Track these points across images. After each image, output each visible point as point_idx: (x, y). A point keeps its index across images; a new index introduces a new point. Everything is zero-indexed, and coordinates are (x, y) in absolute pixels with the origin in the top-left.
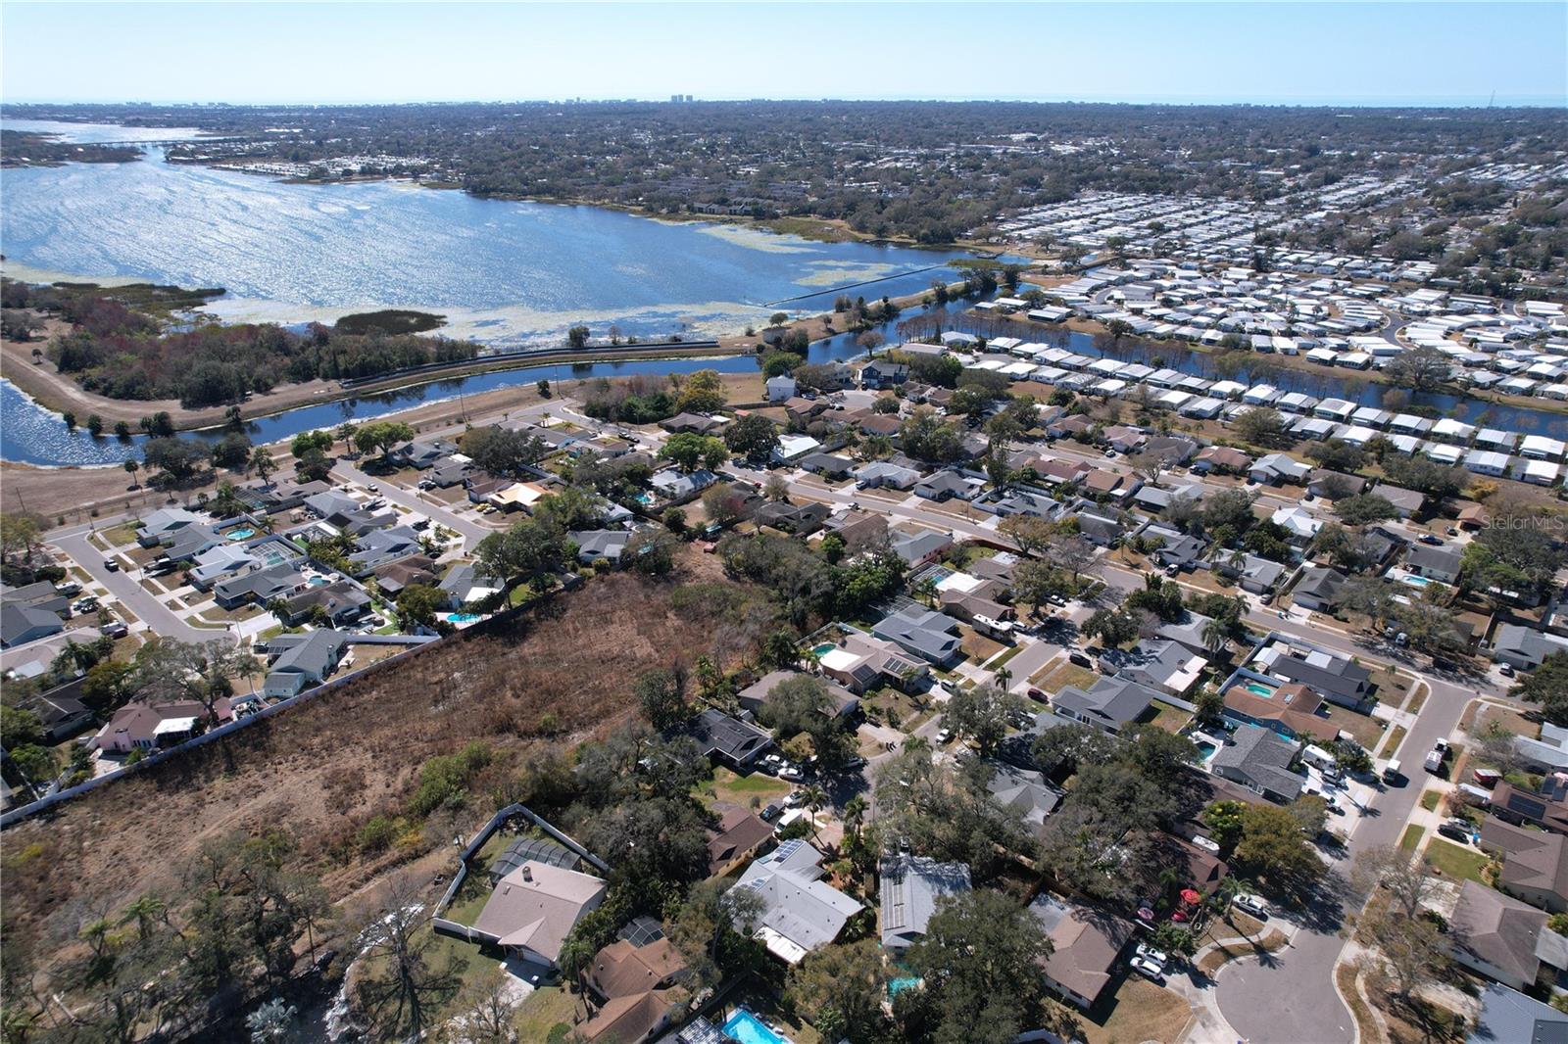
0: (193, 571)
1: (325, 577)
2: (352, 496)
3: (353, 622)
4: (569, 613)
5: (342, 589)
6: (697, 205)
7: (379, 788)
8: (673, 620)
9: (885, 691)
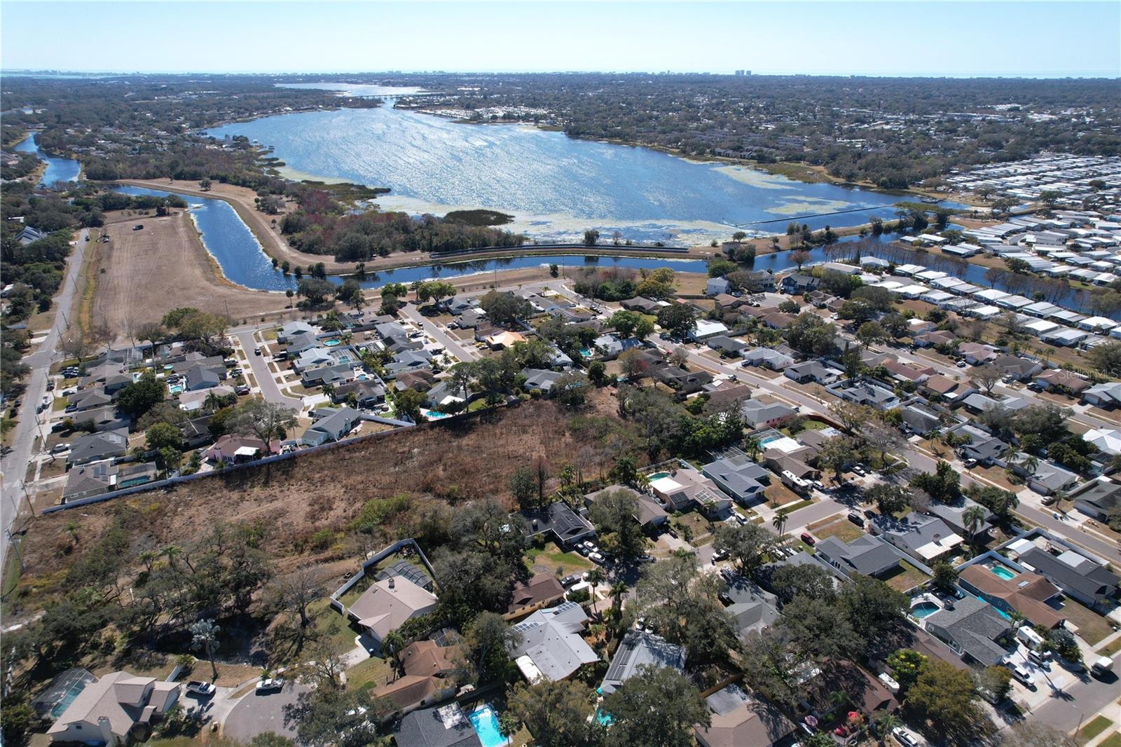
0: (295, 362)
1: (367, 376)
2: (405, 327)
3: (370, 406)
4: (503, 422)
5: (371, 384)
6: (718, 150)
7: (339, 512)
8: (568, 438)
9: (693, 514)
